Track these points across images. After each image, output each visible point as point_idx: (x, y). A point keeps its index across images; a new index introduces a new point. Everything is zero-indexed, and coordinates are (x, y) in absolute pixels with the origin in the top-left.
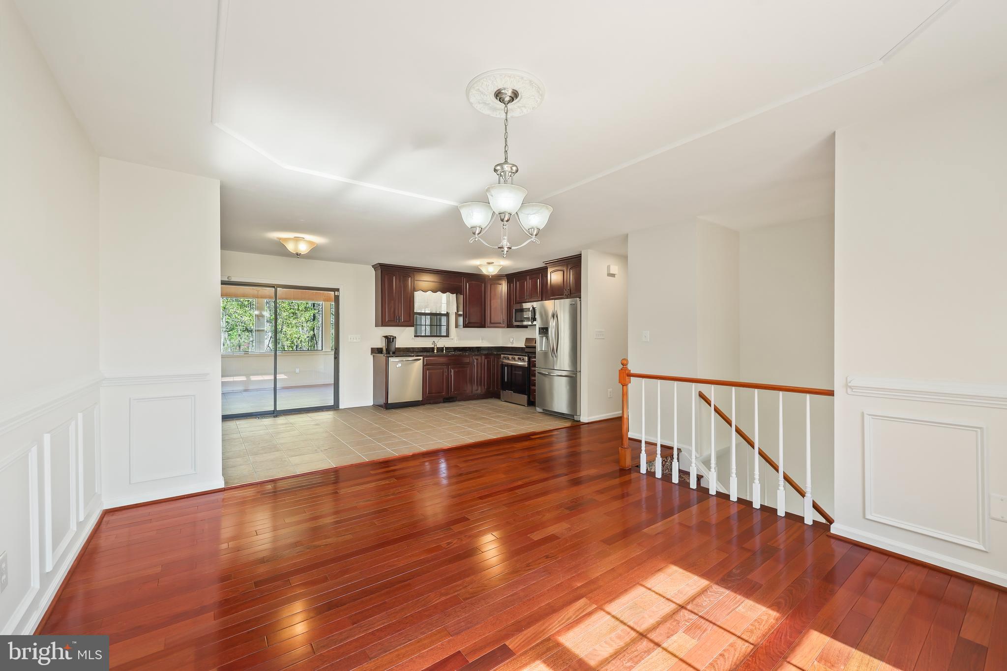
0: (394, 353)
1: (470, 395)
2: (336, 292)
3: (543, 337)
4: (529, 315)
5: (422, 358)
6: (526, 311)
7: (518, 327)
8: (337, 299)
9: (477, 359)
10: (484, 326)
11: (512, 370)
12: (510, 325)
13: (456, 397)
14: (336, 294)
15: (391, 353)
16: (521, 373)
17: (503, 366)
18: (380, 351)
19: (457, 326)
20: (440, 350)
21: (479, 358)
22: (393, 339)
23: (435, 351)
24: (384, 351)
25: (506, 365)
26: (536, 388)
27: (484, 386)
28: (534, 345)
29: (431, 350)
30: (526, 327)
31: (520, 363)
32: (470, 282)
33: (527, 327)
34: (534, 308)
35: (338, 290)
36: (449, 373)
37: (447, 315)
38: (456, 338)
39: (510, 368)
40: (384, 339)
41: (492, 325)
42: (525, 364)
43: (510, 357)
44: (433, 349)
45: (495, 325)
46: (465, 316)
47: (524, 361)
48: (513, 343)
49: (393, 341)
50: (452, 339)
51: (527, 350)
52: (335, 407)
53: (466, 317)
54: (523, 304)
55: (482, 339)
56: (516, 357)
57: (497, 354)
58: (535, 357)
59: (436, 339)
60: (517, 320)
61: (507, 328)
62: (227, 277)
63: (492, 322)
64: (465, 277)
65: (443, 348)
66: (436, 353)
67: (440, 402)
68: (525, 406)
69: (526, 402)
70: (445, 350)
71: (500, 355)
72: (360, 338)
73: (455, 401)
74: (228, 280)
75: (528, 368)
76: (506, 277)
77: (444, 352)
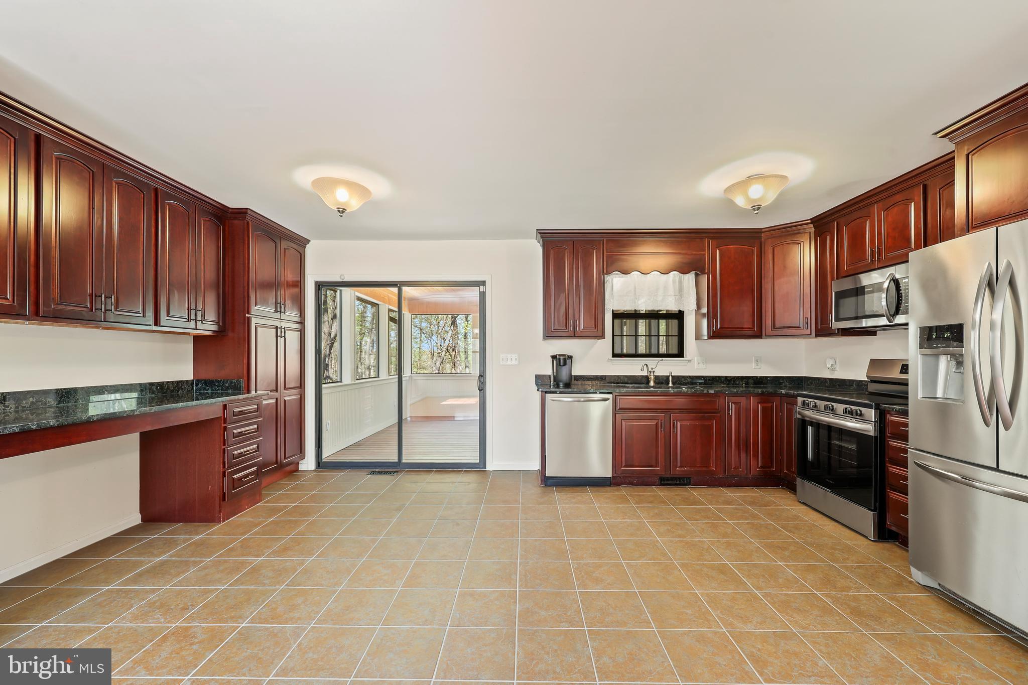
0: (568, 386)
1: (721, 475)
2: (481, 287)
3: (937, 356)
4: (879, 302)
5: (610, 396)
6: (872, 292)
7: (846, 332)
8: (483, 295)
9: (737, 404)
10: (758, 335)
11: (830, 438)
12: (823, 331)
13: (689, 478)
14: (481, 290)
15: (561, 385)
16: (853, 447)
17: (804, 423)
18: (544, 380)
19: (698, 337)
20: (662, 381)
21: (743, 401)
23: (652, 384)
24: (552, 381)
25: (812, 423)
26: (910, 500)
27: (756, 456)
28: (903, 376)
29: (644, 380)
30: (870, 332)
31: (851, 424)
33: (874, 333)
34: (896, 282)
35: (483, 283)
36: (671, 427)
37: (679, 315)
39: (823, 433)
40: (551, 360)
41: (777, 332)
42: (868, 428)
43: (821, 404)
44: (646, 379)
45: (784, 331)
46: (711, 316)
47: (865, 421)
48: (832, 369)
49: (567, 364)
50: (689, 361)
51: (873, 387)
52: (479, 468)
53: (715, 316)
54: (862, 276)
55: (757, 361)
56: (840, 408)
57: (787, 395)
58: (905, 413)
59: (652, 362)
60: (842, 316)
61: (817, 336)
62: (339, 276)
63: (777, 325)
64: (712, 238)
65: (669, 376)
66: (652, 387)
67: (653, 484)
68: (866, 537)
69: (870, 528)
70: (672, 381)
71: (795, 397)
72: (516, 360)
73: (686, 485)
74: (339, 280)
75: (876, 437)
76: (812, 225)
77: (671, 385)
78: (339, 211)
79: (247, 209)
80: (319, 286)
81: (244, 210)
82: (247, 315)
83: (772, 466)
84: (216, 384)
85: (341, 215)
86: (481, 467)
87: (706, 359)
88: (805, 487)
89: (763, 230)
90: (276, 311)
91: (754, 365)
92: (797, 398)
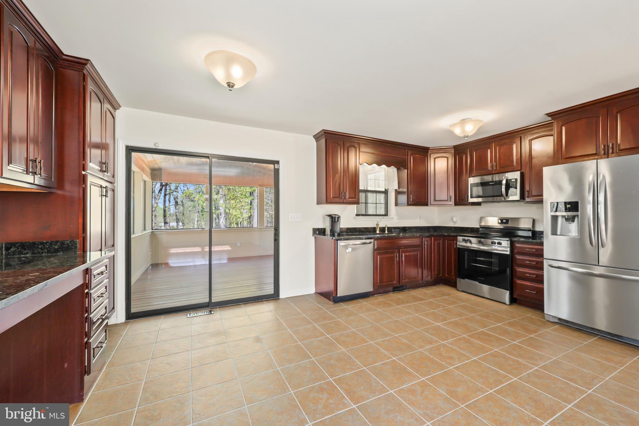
0: (339, 235)
1: (420, 282)
2: (276, 165)
5: (372, 240)
8: (277, 172)
9: (427, 241)
11: (475, 255)
13: (406, 286)
14: (276, 167)
15: (336, 234)
16: (496, 261)
17: (461, 250)
18: (322, 232)
19: (397, 205)
20: (382, 230)
21: (429, 240)
22: (338, 218)
23: (378, 232)
24: (328, 232)
27: (434, 271)
32: (413, 155)
35: (278, 162)
36: (400, 258)
37: (386, 192)
38: (395, 217)
39: (472, 253)
40: (328, 219)
41: (437, 203)
44: (375, 229)
45: (439, 203)
46: (407, 193)
48: (456, 223)
49: (338, 221)
50: (392, 218)
52: (275, 296)
53: (410, 194)
55: (420, 218)
56: (488, 241)
57: (449, 236)
60: (475, 196)
61: (455, 205)
62: (154, 143)
63: (436, 199)
64: (410, 150)
65: (385, 228)
66: (386, 234)
67: (389, 292)
68: (505, 304)
69: (507, 299)
70: (387, 230)
71: (456, 236)
72: (300, 218)
73: (404, 289)
74: (153, 147)
75: (510, 254)
76: (453, 149)
77: (386, 232)
78: (229, 86)
79: (88, 60)
80: (130, 150)
81: (83, 61)
82: (83, 173)
83: (440, 274)
84: (40, 247)
85: (231, 89)
86: (276, 296)
87: (400, 217)
88: (461, 282)
89: (430, 148)
90: (101, 171)
91: (418, 220)
92: (457, 237)
